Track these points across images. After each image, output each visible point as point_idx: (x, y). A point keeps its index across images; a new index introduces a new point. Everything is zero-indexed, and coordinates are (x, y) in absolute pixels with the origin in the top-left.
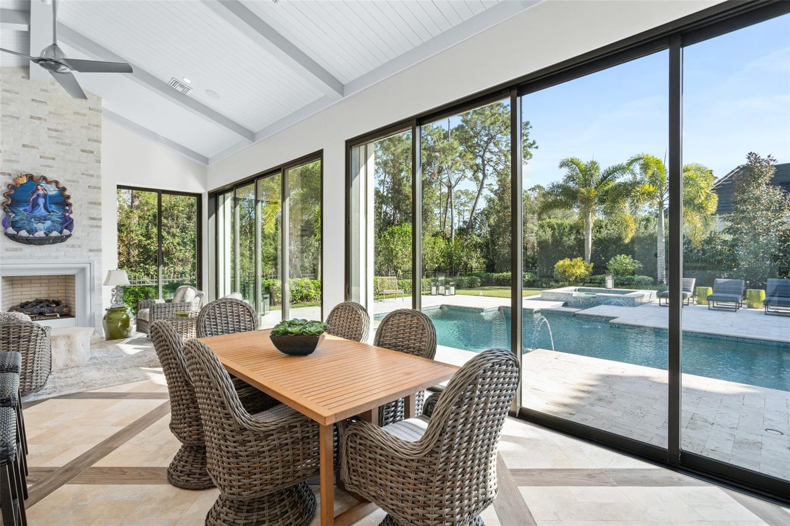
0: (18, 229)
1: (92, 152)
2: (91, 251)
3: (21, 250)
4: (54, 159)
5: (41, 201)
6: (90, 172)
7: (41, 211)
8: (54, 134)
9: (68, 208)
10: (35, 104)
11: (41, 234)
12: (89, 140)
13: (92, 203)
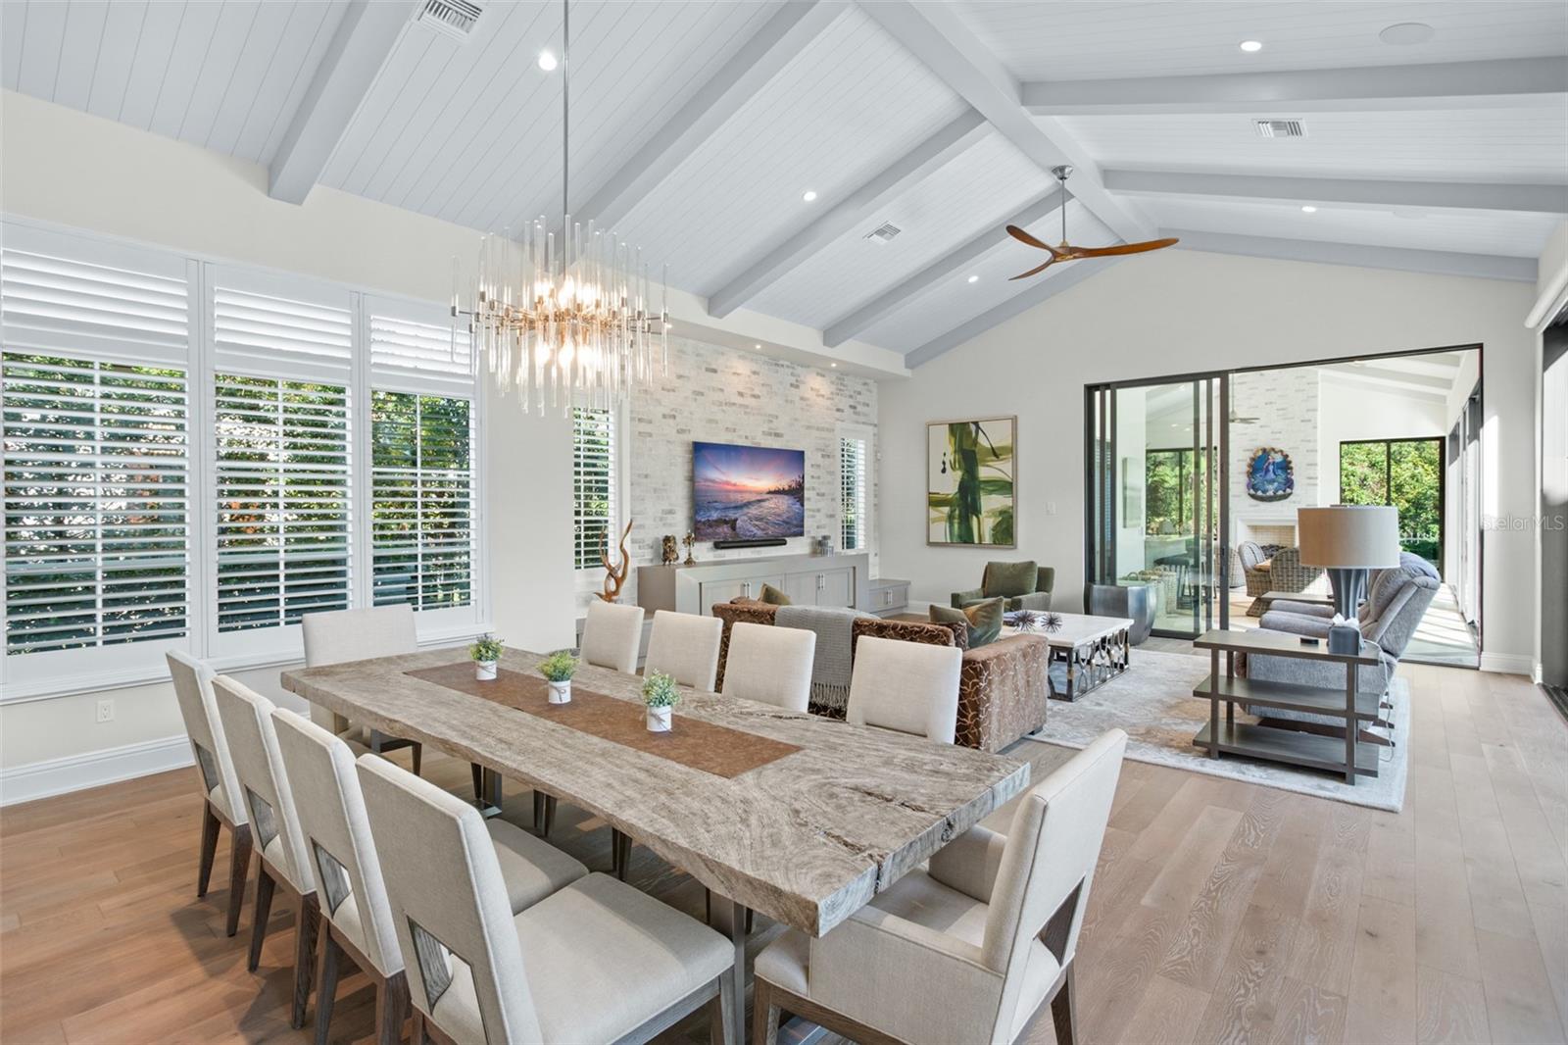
0: (1256, 490)
1: (1310, 421)
3: (1259, 506)
4: (1280, 433)
5: (1271, 468)
6: (1309, 438)
7: (1271, 475)
8: (1281, 412)
9: (1290, 471)
11: (1270, 493)
12: (1308, 410)
13: (1309, 465)
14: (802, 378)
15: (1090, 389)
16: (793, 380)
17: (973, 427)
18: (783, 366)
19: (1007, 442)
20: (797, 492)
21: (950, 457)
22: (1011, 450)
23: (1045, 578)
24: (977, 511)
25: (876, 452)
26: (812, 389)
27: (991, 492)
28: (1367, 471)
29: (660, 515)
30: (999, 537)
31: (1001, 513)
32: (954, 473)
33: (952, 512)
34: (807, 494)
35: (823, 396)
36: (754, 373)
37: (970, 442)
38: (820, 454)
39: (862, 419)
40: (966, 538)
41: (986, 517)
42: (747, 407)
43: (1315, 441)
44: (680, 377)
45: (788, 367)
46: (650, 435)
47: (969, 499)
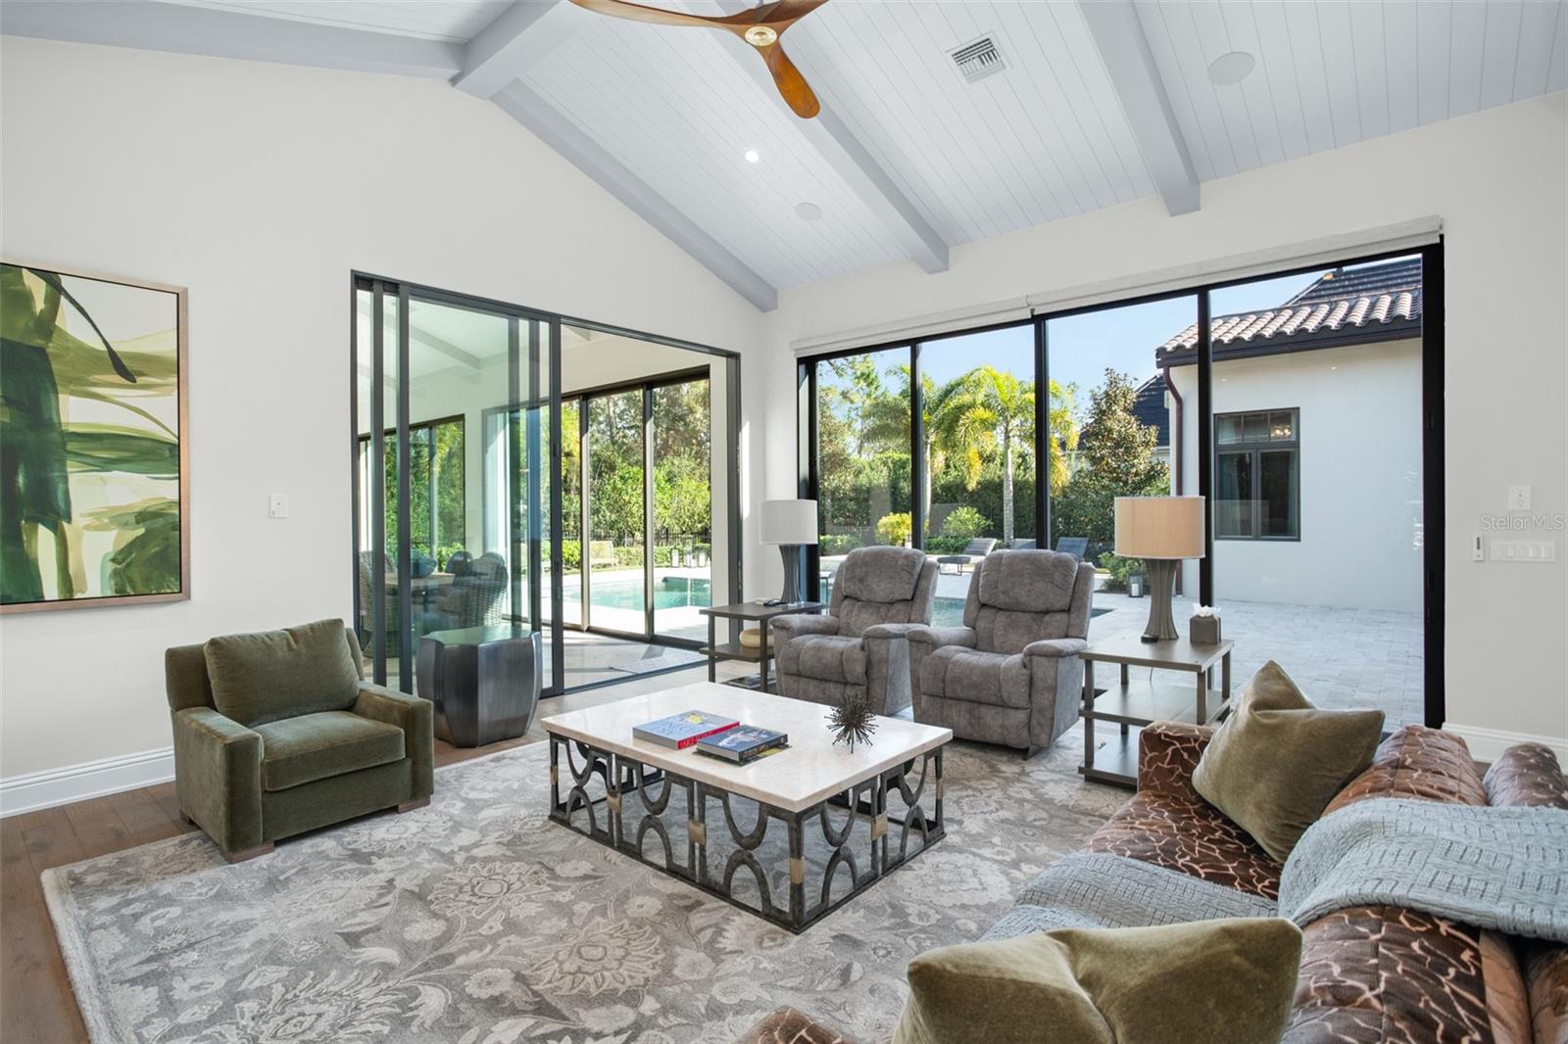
19: (166, 347)
24: (52, 515)
27: (107, 465)
30: (137, 578)
31: (142, 517)
37: (27, 326)
41: (87, 527)
47: (21, 480)
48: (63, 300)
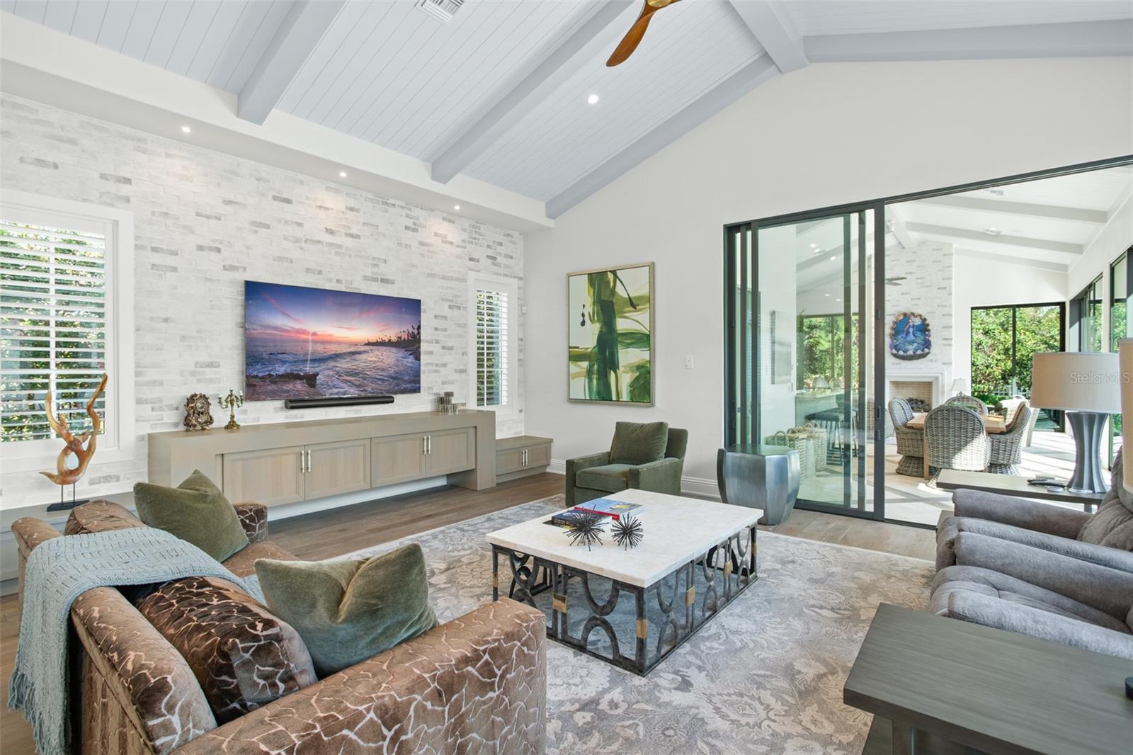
0: (898, 350)
1: (945, 288)
2: (944, 364)
3: (899, 364)
4: (919, 299)
5: (911, 330)
6: (944, 304)
7: (911, 337)
8: (920, 281)
9: (927, 333)
10: (909, 263)
11: (911, 353)
12: (943, 279)
13: (944, 327)
14: (422, 221)
15: (731, 230)
16: (410, 223)
17: (611, 276)
18: (394, 205)
19: (644, 291)
20: (411, 344)
21: (589, 309)
22: (649, 300)
23: (677, 441)
24: (615, 366)
25: (521, 306)
26: (436, 234)
27: (628, 346)
28: (982, 337)
29: (192, 368)
30: (637, 394)
31: (639, 367)
32: (593, 325)
33: (591, 366)
34: (424, 347)
35: (451, 243)
36: (352, 209)
37: (608, 292)
38: (447, 304)
39: (502, 271)
40: (604, 395)
41: (623, 372)
42: (340, 246)
43: (950, 306)
44: (229, 203)
45: (402, 207)
46: (174, 269)
47: (607, 353)
48: (618, 280)
